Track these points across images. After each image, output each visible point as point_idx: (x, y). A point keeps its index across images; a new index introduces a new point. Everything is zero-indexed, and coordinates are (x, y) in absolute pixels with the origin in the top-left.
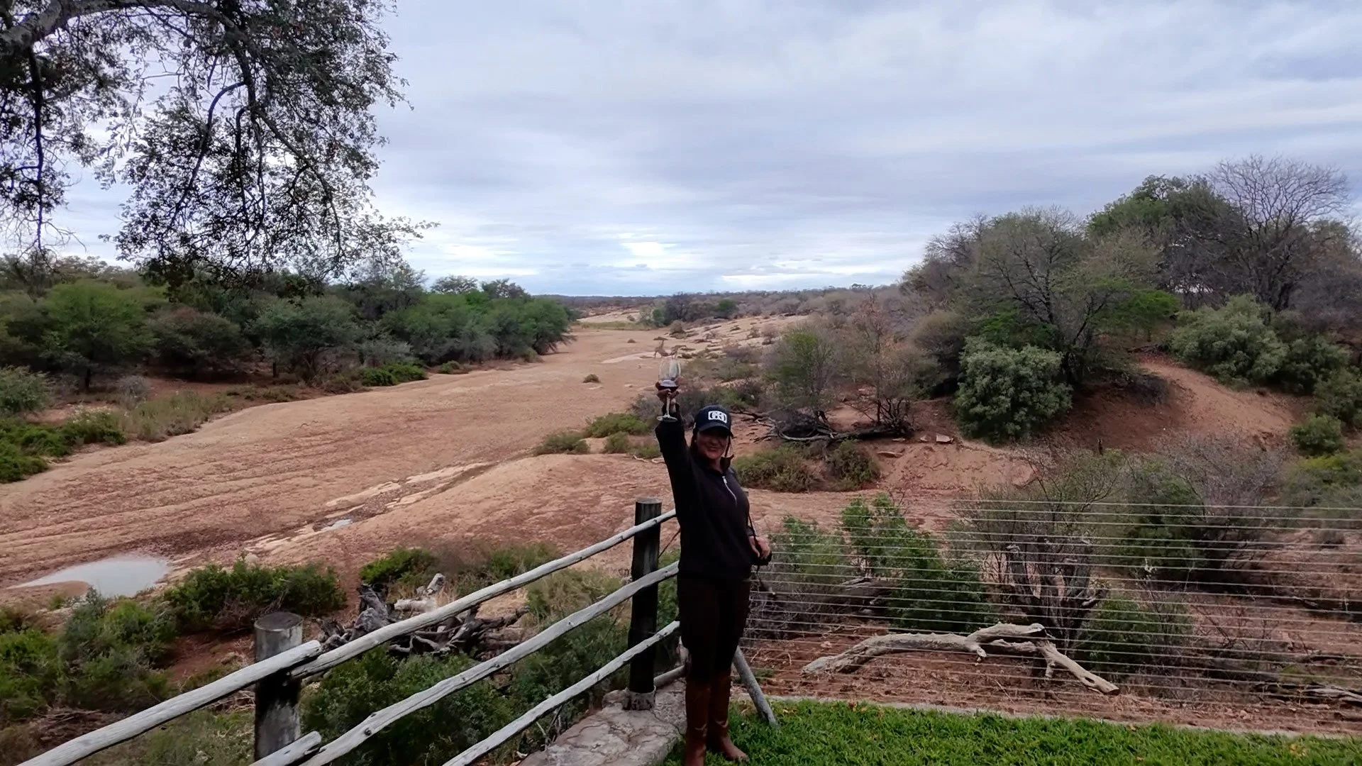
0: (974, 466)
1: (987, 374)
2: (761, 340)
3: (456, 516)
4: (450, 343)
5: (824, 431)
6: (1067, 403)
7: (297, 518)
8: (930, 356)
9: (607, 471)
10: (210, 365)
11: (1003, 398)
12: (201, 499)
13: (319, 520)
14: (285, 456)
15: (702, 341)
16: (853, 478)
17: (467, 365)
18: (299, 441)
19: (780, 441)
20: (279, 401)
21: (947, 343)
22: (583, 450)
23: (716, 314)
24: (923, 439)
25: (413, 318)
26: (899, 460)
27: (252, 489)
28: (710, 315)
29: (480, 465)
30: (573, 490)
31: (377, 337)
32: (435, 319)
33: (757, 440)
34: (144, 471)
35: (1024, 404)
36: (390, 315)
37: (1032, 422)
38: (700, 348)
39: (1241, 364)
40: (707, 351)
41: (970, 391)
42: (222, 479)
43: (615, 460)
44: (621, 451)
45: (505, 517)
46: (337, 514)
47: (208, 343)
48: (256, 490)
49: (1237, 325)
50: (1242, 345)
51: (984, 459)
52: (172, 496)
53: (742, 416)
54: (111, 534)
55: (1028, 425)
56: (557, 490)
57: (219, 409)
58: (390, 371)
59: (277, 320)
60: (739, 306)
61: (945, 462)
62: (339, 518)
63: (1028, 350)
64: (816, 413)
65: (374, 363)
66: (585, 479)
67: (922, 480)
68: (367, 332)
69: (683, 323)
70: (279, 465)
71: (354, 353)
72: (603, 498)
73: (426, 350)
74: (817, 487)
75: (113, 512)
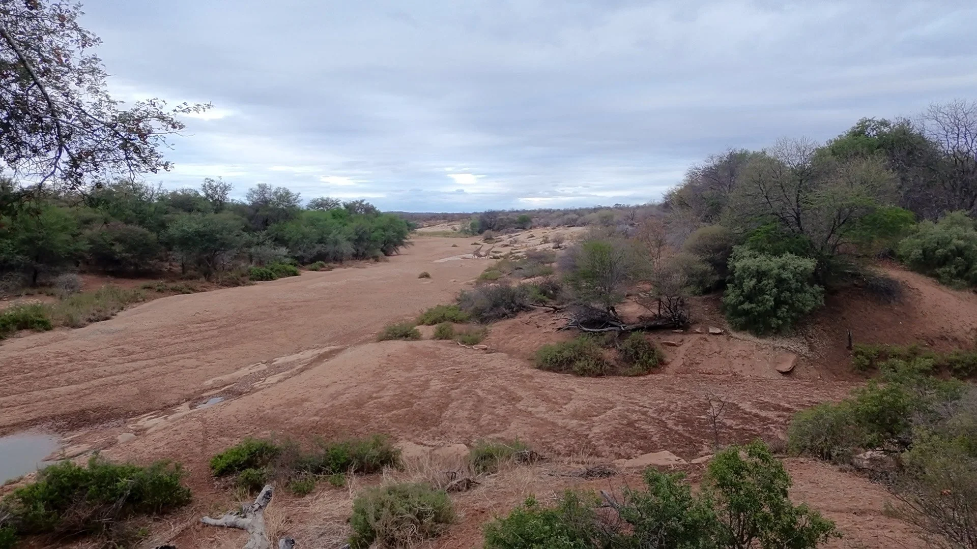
0: (744, 354)
1: (753, 277)
2: (552, 245)
3: (306, 400)
4: (319, 247)
5: (615, 323)
6: (821, 302)
7: (179, 396)
8: (704, 261)
9: (436, 357)
10: (132, 264)
11: (767, 297)
12: (100, 380)
13: (195, 399)
14: (176, 341)
15: (507, 246)
16: (642, 364)
17: (331, 264)
18: (191, 328)
19: (578, 331)
20: (183, 293)
21: (718, 250)
22: (416, 337)
23: (517, 225)
24: (698, 330)
25: (290, 229)
26: (679, 348)
27: (144, 370)
28: (512, 227)
29: (333, 347)
30: (407, 375)
31: (263, 243)
32: (307, 230)
33: (559, 329)
34: (58, 355)
35: (785, 303)
36: (273, 227)
37: (792, 318)
38: (505, 251)
39: (960, 268)
40: (511, 253)
41: (738, 291)
42: (121, 361)
43: (443, 346)
44: (447, 338)
45: (348, 402)
46: (212, 393)
47: (132, 248)
48: (147, 370)
49: (955, 236)
50: (959, 252)
51: (751, 348)
52: (76, 378)
53: (544, 308)
54: (17, 412)
55: (789, 320)
56: (393, 374)
57: (135, 300)
58: (271, 269)
59: (183, 231)
60: (533, 220)
61: (718, 350)
62: (212, 396)
63: (788, 257)
64: (608, 308)
65: (260, 263)
66: (418, 364)
67: (700, 366)
68: (255, 240)
69: (493, 233)
70: (171, 348)
71: (244, 255)
72: (432, 383)
73: (300, 253)
74: (613, 372)
75: (24, 392)
